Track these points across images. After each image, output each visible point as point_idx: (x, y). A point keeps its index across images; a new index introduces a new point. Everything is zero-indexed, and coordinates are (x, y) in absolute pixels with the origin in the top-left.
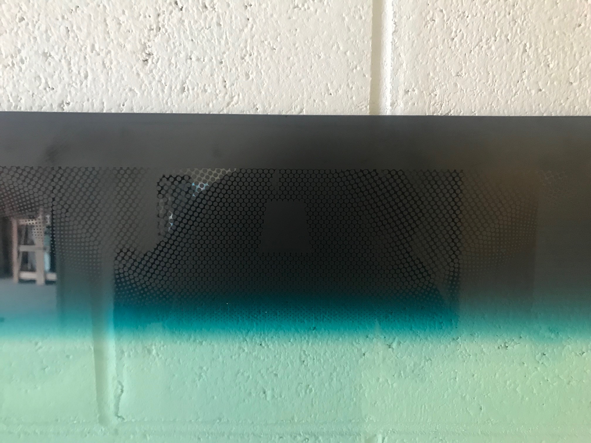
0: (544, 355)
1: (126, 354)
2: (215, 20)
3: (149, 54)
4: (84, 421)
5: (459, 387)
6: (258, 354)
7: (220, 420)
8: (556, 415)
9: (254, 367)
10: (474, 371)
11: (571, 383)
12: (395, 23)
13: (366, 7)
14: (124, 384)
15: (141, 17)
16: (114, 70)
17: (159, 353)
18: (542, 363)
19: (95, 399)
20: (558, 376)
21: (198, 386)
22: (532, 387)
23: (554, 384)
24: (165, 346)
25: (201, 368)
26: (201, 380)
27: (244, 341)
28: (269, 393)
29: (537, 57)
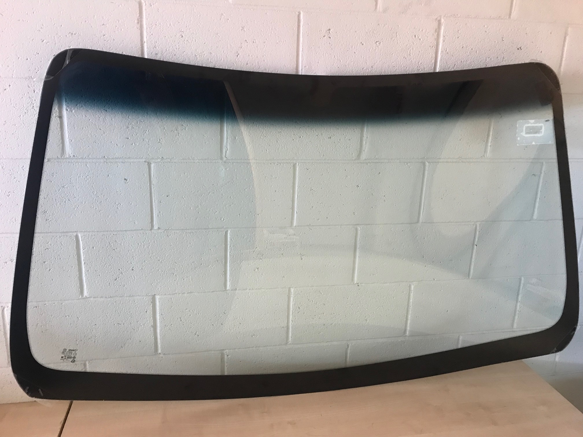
1: (229, 139)
2: (256, 46)
3: (239, 54)
5: (318, 149)
12: (302, 48)
13: (295, 44)
14: (228, 148)
15: (237, 44)
16: (229, 58)
19: (220, 152)
20: (344, 146)
28: (268, 150)
29: (338, 59)
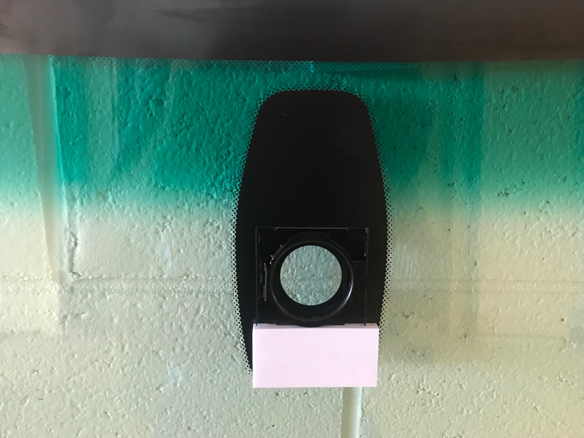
0: (548, 203)
4: (35, 277)
6: (229, 201)
7: (188, 276)
8: (557, 271)
9: (224, 216)
10: (470, 222)
11: (576, 235)
17: (116, 201)
18: (546, 212)
21: (162, 238)
22: (532, 239)
23: (558, 236)
24: (122, 192)
25: (165, 217)
26: (165, 231)
27: (212, 187)
